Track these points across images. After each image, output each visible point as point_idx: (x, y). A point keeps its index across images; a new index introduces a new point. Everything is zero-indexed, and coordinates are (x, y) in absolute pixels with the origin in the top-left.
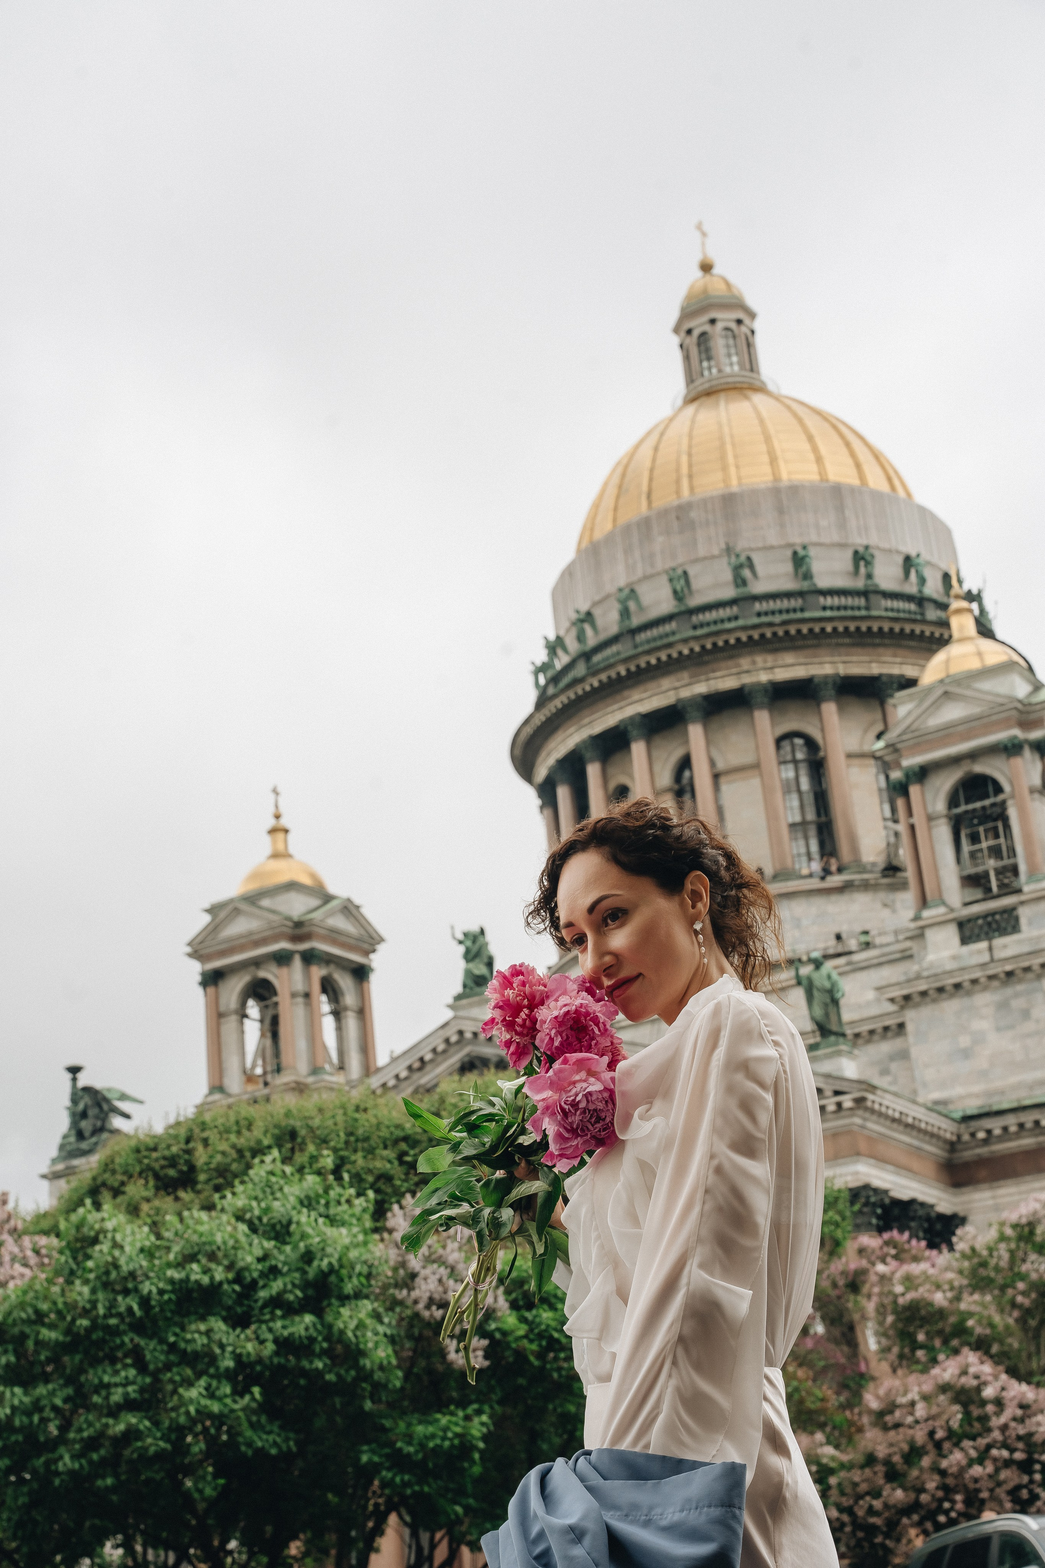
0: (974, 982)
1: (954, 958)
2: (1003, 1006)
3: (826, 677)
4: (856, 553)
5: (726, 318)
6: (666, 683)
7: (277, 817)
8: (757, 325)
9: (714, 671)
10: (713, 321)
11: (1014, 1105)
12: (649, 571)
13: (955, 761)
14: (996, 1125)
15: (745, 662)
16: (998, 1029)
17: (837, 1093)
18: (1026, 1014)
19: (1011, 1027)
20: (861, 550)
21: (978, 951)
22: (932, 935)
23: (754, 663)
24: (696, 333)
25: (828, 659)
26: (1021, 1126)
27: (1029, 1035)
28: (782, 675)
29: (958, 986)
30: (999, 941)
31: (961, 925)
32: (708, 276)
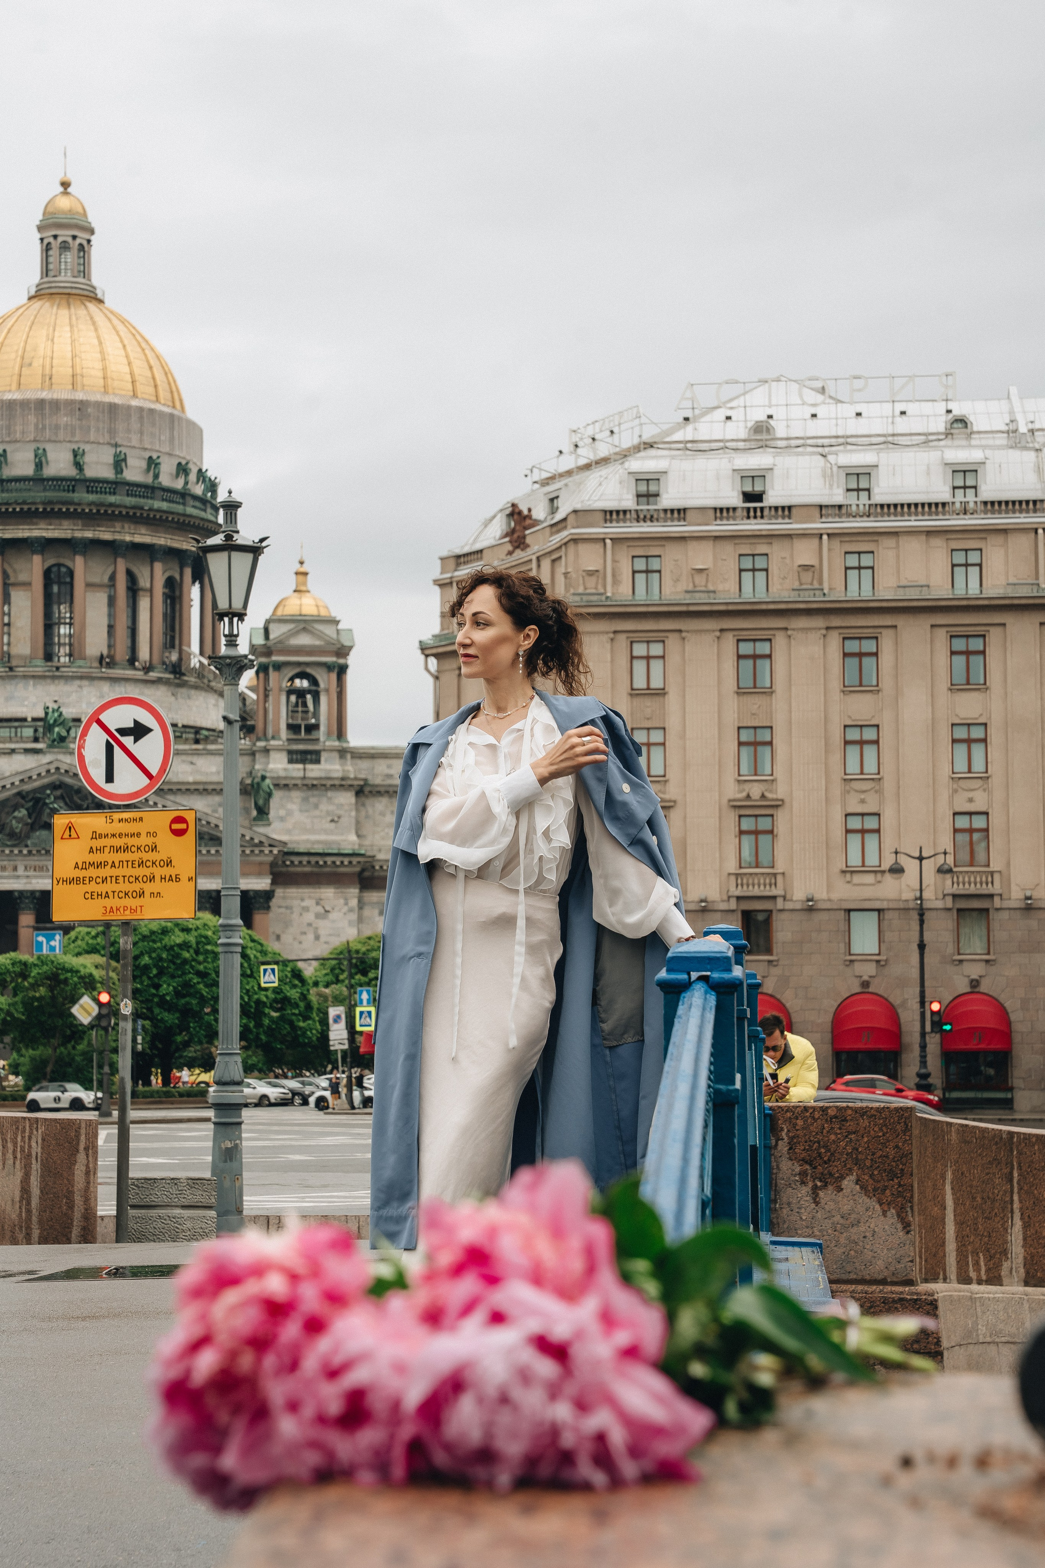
0: (295, 785)
1: (285, 770)
2: (305, 800)
3: (161, 546)
4: (179, 464)
5: (82, 235)
6: (66, 524)
8: (93, 238)
9: (99, 526)
10: (74, 237)
11: (306, 851)
12: (53, 438)
14: (296, 860)
15: (118, 526)
16: (301, 811)
17: (270, 846)
18: (316, 806)
19: (307, 811)
20: (184, 462)
21: (296, 770)
22: (273, 754)
23: (123, 527)
24: (60, 239)
25: (163, 535)
26: (309, 862)
27: (315, 817)
28: (138, 539)
29: (286, 785)
30: (309, 766)
31: (290, 752)
32: (66, 193)
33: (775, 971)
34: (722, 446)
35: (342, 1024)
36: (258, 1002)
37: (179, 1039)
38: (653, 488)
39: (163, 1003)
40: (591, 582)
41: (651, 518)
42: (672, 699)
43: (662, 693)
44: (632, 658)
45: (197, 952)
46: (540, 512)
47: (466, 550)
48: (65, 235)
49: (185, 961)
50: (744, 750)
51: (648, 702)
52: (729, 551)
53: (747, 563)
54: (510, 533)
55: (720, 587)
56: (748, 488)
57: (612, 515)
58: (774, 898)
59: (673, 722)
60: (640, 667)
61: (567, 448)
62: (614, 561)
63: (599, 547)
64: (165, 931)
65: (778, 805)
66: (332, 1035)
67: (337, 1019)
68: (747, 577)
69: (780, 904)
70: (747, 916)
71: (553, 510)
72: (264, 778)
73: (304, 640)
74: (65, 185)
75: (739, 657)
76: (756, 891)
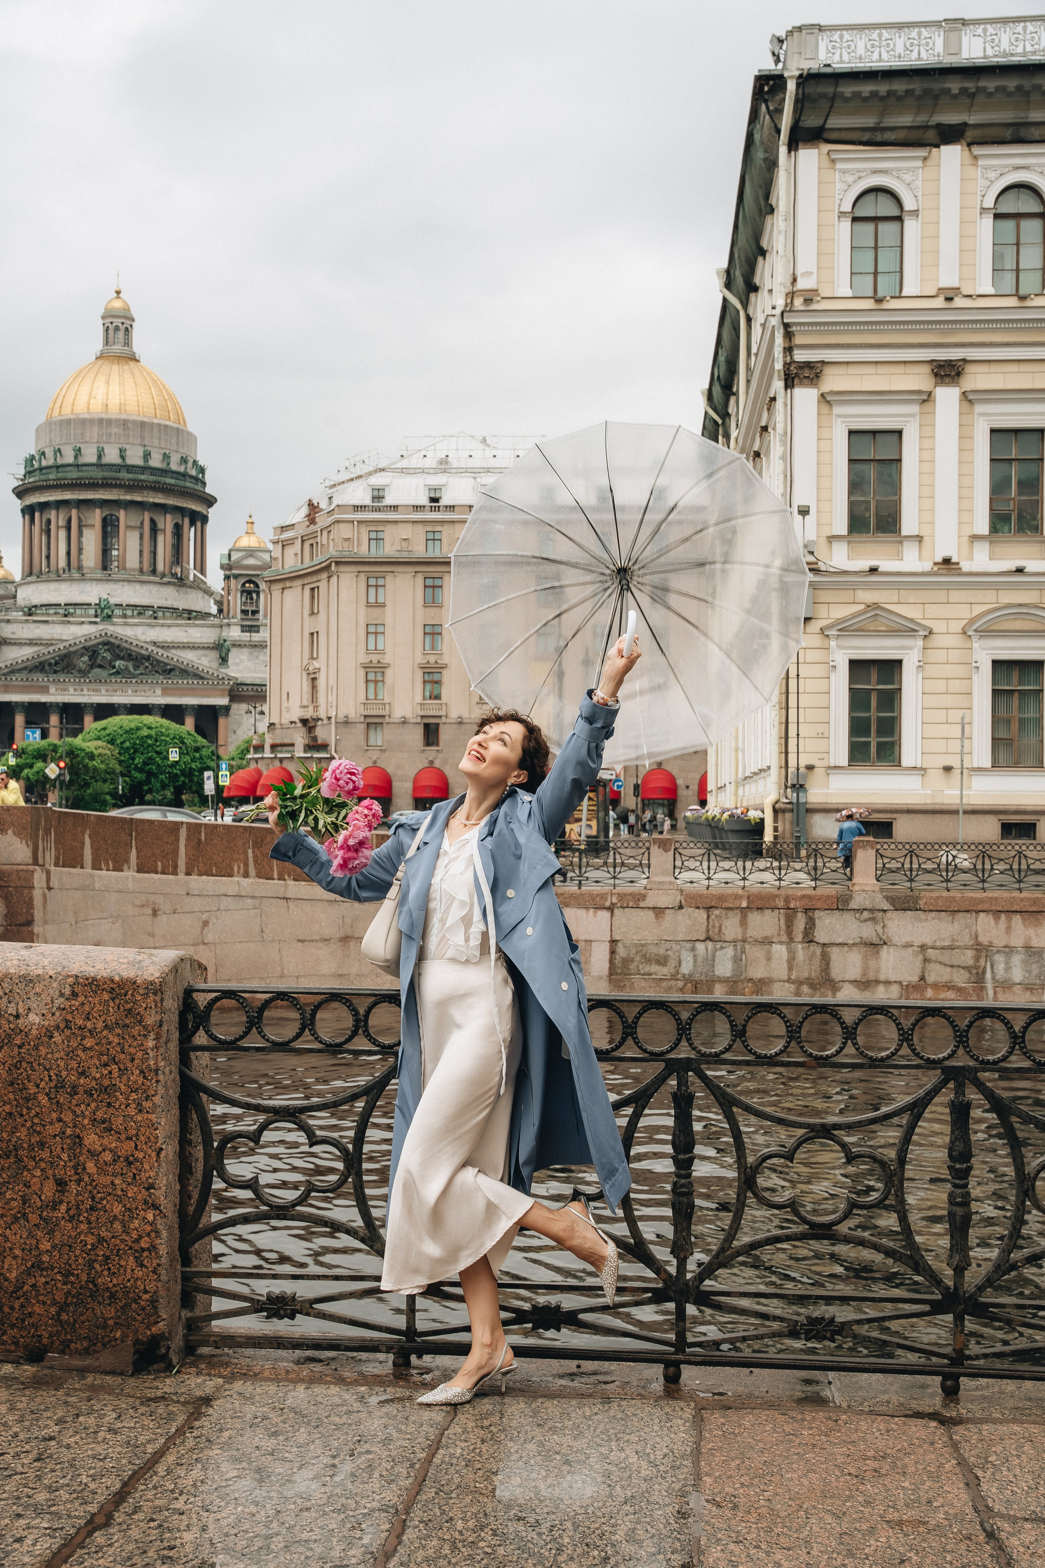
0: (245, 645)
1: (239, 636)
2: (250, 653)
3: (171, 505)
4: (182, 457)
5: (127, 322)
6: (115, 491)
8: (134, 324)
9: (134, 493)
10: (123, 323)
11: (248, 683)
12: (108, 441)
14: (245, 688)
15: (145, 493)
16: (247, 660)
17: (229, 680)
19: (251, 660)
20: (185, 456)
21: (246, 636)
22: (232, 627)
23: (148, 494)
24: (114, 324)
25: (172, 499)
26: (252, 690)
28: (157, 501)
29: (239, 645)
30: (253, 634)
31: (242, 626)
32: (118, 298)
33: (440, 755)
34: (423, 471)
35: (212, 781)
36: (191, 769)
37: (146, 788)
38: (381, 494)
39: (136, 768)
40: (346, 544)
41: (379, 510)
42: (388, 609)
43: (383, 606)
44: (368, 586)
45: (156, 740)
46: (324, 505)
47: (287, 524)
48: (117, 322)
49: (149, 746)
50: (428, 638)
51: (376, 610)
52: (420, 530)
53: (430, 536)
54: (308, 515)
55: (415, 549)
56: (433, 495)
57: (357, 508)
58: (440, 717)
59: (388, 622)
60: (372, 591)
61: (342, 469)
62: (358, 533)
63: (351, 525)
64: (138, 729)
65: (444, 667)
66: (206, 787)
67: (209, 778)
68: (430, 543)
69: (444, 720)
70: (427, 726)
71: (330, 504)
72: (225, 641)
73: (251, 561)
74: (118, 293)
75: (425, 587)
76: (431, 713)
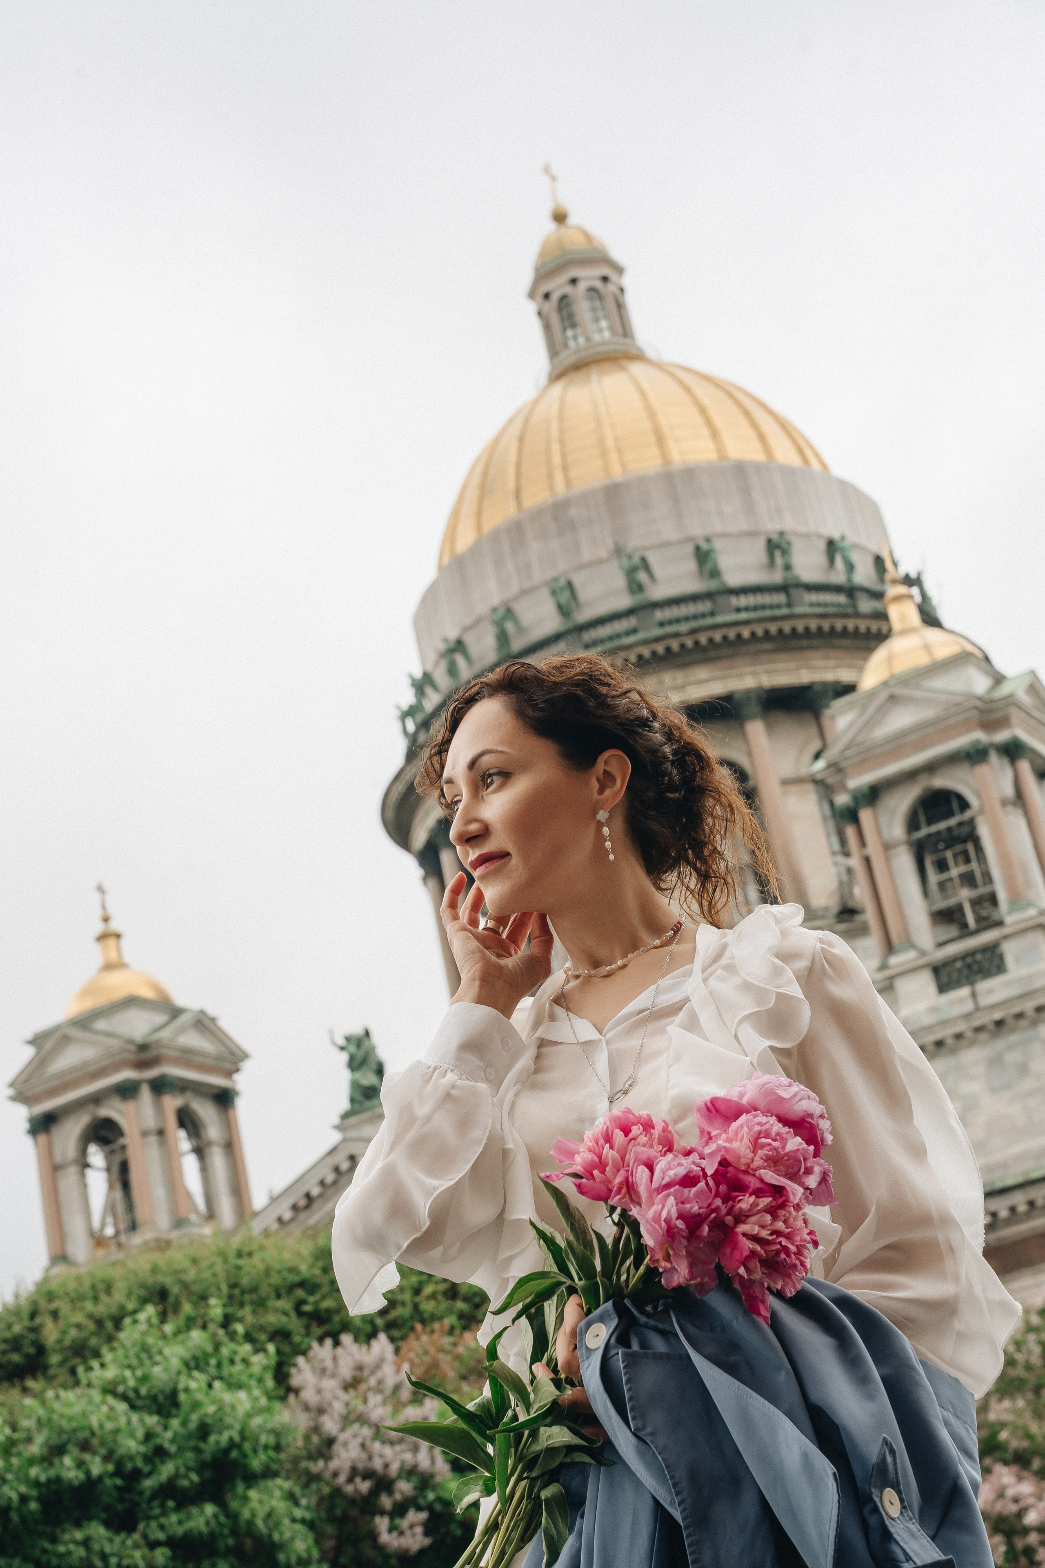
0: (959, 1036)
1: (933, 1010)
2: (995, 1062)
5: (589, 276)
7: (106, 920)
10: (574, 281)
12: (527, 584)
13: (911, 775)
16: (993, 1090)
18: (1023, 1069)
20: (775, 537)
21: (959, 1000)
22: (904, 986)
24: (555, 297)
27: (1029, 1094)
30: (983, 986)
31: (937, 970)
32: (562, 227)
73: (899, 720)
74: (560, 217)
